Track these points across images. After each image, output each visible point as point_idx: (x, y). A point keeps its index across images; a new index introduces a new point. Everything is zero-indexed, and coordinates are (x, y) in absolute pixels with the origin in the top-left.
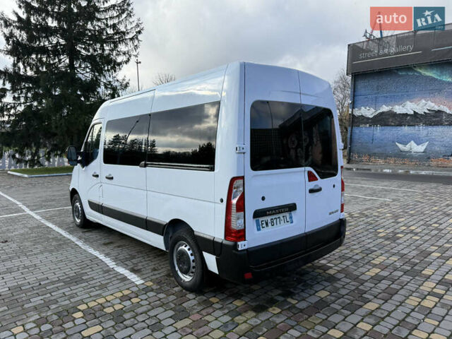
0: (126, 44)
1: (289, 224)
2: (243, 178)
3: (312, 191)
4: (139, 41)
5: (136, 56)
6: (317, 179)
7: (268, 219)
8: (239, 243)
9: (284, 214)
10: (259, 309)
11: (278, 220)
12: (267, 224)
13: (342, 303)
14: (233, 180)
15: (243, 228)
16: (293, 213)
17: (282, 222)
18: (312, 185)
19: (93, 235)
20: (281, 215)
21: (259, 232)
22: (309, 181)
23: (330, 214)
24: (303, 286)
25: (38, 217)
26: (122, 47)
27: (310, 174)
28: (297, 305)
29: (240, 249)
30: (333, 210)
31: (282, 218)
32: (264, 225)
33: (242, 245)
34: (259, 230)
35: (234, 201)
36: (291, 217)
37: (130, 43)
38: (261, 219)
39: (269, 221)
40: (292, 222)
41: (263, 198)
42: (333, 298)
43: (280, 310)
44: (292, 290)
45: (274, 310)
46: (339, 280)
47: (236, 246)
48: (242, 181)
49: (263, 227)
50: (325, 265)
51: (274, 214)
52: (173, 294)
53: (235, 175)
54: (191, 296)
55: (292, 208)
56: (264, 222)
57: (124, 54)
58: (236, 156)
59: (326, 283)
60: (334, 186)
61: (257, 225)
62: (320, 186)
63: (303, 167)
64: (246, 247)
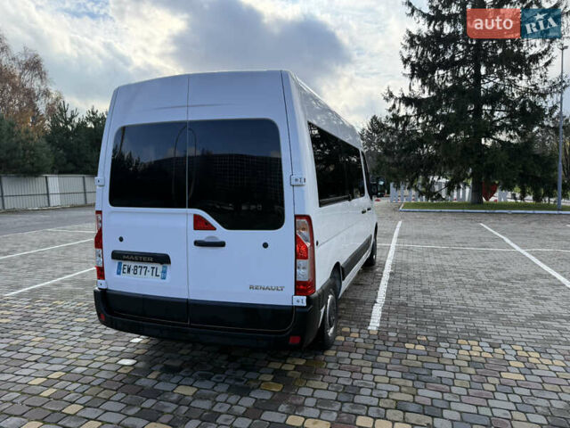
1: (158, 280)
2: (101, 213)
6: (215, 229)
7: (132, 265)
9: (155, 265)
11: (144, 270)
12: (129, 270)
15: (102, 266)
17: (149, 274)
18: (203, 235)
20: (149, 266)
21: (118, 276)
22: (195, 229)
27: (198, 220)
31: (149, 269)
33: (99, 284)
34: (119, 273)
36: (164, 272)
38: (124, 263)
39: (132, 267)
40: (164, 278)
48: (100, 215)
49: (124, 273)
51: (133, 260)
53: (98, 209)
55: (164, 259)
59: (223, 388)
60: (265, 245)
61: (119, 267)
62: (221, 239)
63: (185, 207)
64: (103, 287)
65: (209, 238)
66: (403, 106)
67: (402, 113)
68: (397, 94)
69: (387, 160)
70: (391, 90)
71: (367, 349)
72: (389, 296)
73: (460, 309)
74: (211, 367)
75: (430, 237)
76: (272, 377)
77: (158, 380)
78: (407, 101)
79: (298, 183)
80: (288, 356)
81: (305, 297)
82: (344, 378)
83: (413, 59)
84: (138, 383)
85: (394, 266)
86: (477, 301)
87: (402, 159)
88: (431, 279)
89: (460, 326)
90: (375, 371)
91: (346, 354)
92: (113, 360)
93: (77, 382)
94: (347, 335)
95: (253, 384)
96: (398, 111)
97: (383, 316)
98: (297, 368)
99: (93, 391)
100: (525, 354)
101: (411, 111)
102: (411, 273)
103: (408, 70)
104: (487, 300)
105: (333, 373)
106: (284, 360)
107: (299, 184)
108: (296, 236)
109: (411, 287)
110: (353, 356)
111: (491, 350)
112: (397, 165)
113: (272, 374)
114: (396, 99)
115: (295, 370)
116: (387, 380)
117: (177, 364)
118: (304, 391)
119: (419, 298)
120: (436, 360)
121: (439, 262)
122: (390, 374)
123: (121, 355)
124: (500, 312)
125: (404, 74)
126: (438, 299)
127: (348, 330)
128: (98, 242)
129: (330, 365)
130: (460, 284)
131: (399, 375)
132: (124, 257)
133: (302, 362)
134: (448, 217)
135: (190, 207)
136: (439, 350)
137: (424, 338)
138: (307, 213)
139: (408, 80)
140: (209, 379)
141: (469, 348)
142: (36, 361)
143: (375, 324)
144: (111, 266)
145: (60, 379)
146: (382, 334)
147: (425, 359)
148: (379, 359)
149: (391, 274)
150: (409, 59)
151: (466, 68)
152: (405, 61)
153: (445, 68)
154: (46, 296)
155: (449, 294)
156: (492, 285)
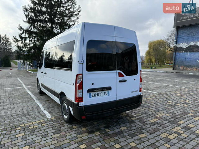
0: (74, 17)
1: (107, 96)
2: (82, 74)
3: (120, 81)
4: (79, 15)
5: (78, 22)
6: (124, 76)
7: (96, 93)
8: (80, 103)
9: (105, 91)
10: (90, 132)
11: (101, 94)
12: (95, 95)
13: (130, 133)
14: (77, 75)
15: (82, 96)
16: (110, 91)
17: (103, 95)
18: (121, 79)
19: (43, 97)
20: (103, 92)
21: (91, 99)
22: (119, 77)
23: (132, 92)
24: (116, 124)
25: (26, 89)
26: (72, 18)
27: (119, 73)
28: (108, 132)
29: (80, 106)
30: (134, 91)
31: (103, 93)
32: (94, 96)
33: (81, 104)
34: (90, 98)
35: (78, 85)
36: (108, 93)
37: (76, 16)
38: (92, 93)
39: (96, 94)
40: (109, 95)
41: (93, 84)
42: (127, 131)
43: (100, 134)
44: (110, 125)
45: (97, 133)
46: (135, 123)
47: (78, 104)
48: (81, 76)
49: (92, 97)
50: (133, 115)
51: (98, 91)
52: (60, 123)
53: (78, 73)
54: (66, 124)
55: (109, 88)
56: (94, 95)
57: (73, 21)
58: (79, 64)
61: (90, 95)
64: (83, 105)
65: (123, 79)
68: (24, 28)
114: (24, 30)
132: (95, 90)
139: (28, 24)
150: (28, 16)
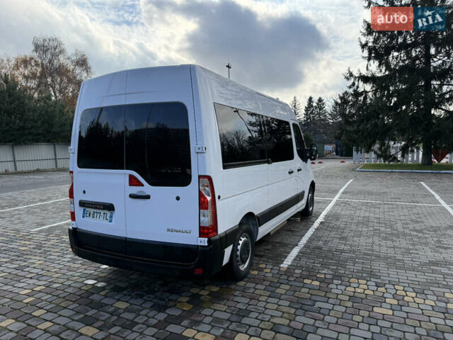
1: (107, 222)
2: (72, 172)
6: (143, 185)
7: (92, 211)
9: (106, 212)
11: (98, 215)
15: (73, 211)
17: (102, 218)
18: (135, 190)
20: (102, 212)
21: (84, 219)
22: (130, 185)
31: (102, 214)
32: (88, 215)
34: (83, 217)
36: (111, 217)
38: (87, 209)
39: (92, 213)
40: (111, 221)
55: (110, 208)
56: (88, 213)
59: (148, 305)
60: (178, 198)
61: (84, 213)
62: (147, 193)
63: (123, 169)
64: (75, 226)
65: (138, 192)
66: (361, 83)
67: (361, 90)
68: (356, 74)
69: (348, 129)
70: (351, 70)
71: (271, 282)
72: (310, 240)
73: (365, 254)
74: (147, 289)
75: (370, 193)
76: (188, 299)
77: (106, 296)
78: (365, 79)
79: (200, 151)
80: (208, 284)
81: (206, 239)
82: (242, 303)
83: (370, 44)
84: (91, 297)
85: (327, 217)
86: (384, 248)
87: (361, 128)
88: (353, 227)
89: (359, 267)
90: (270, 300)
91: (253, 285)
92: (81, 280)
93: (50, 294)
94: (261, 270)
95: (171, 303)
96: (358, 87)
97: (297, 256)
98: (211, 294)
99: (58, 301)
100: (403, 293)
101: (368, 87)
102: (338, 223)
103: (366, 53)
104: (394, 247)
105: (236, 299)
106: (203, 287)
107: (202, 152)
108: (200, 192)
109: (333, 234)
110: (258, 286)
111: (375, 288)
112: (356, 132)
113: (190, 297)
114: (356, 78)
115: (208, 295)
116: (276, 306)
117: (123, 285)
118: (207, 311)
119: (335, 244)
120: (323, 294)
121: (367, 214)
122: (281, 303)
123: (89, 277)
124: (399, 257)
125: (363, 57)
126: (351, 246)
127: (263, 266)
128: (71, 194)
129: (237, 293)
130: (377, 232)
131: (287, 303)
132: (86, 205)
133: (215, 289)
134: (396, 176)
135: (127, 169)
136: (330, 286)
137: (323, 276)
138: (208, 174)
139: (366, 62)
140: (142, 298)
141: (356, 285)
142: (31, 278)
143: (287, 262)
144: (79, 211)
145: (40, 291)
146: (289, 271)
147: (315, 292)
148: (278, 291)
149: (322, 223)
150: (366, 44)
151: (418, 50)
152: (363, 46)
153: (398, 51)
154: (57, 232)
155: (362, 241)
156: (405, 235)
